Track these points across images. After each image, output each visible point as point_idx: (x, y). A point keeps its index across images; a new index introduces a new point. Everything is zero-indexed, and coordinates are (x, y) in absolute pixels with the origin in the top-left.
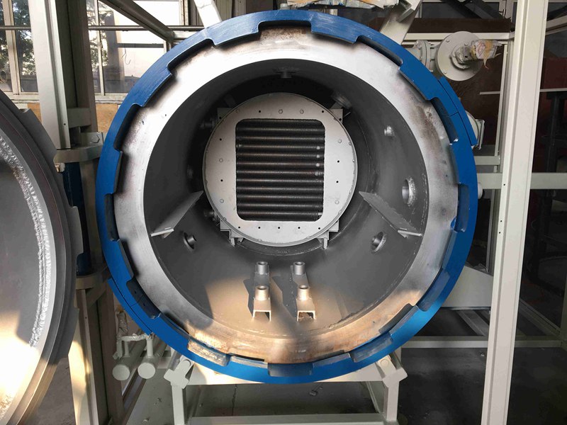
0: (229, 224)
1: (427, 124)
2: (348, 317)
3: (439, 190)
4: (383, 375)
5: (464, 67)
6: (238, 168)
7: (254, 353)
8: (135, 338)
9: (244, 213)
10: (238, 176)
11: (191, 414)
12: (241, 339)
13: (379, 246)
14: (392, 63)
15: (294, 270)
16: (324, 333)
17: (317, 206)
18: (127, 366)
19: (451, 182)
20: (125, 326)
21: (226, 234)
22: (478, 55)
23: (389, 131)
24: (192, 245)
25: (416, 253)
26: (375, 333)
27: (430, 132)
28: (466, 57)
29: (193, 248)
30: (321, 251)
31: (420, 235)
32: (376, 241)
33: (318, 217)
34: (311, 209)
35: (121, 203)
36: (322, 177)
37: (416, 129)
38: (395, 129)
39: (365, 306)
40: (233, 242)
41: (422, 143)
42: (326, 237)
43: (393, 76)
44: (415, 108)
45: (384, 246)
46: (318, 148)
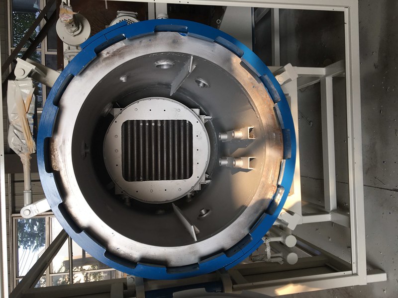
0: (195, 185)
1: (114, 55)
2: (251, 104)
3: (161, 44)
4: (289, 80)
5: (80, 26)
6: (156, 179)
7: (276, 169)
8: (268, 250)
9: (188, 174)
10: (162, 179)
11: (323, 209)
12: (267, 179)
13: (204, 82)
14: (73, 80)
15: (224, 140)
16: (261, 121)
17: (182, 124)
18: (288, 254)
19: (154, 37)
20: (261, 256)
21: (203, 186)
22: (71, 18)
23: (123, 79)
24: (207, 211)
25: (205, 59)
26: (261, 86)
27: (120, 53)
28: (73, 26)
29: (209, 210)
30: (214, 120)
31: (192, 57)
32: (201, 85)
33: (189, 122)
34: (184, 128)
35: (174, 262)
36: (162, 121)
37: (118, 62)
38: (122, 75)
39: (243, 93)
40: (208, 181)
41: (128, 58)
42: (204, 117)
43: (81, 80)
44: (104, 64)
45: (204, 79)
46: (141, 124)
